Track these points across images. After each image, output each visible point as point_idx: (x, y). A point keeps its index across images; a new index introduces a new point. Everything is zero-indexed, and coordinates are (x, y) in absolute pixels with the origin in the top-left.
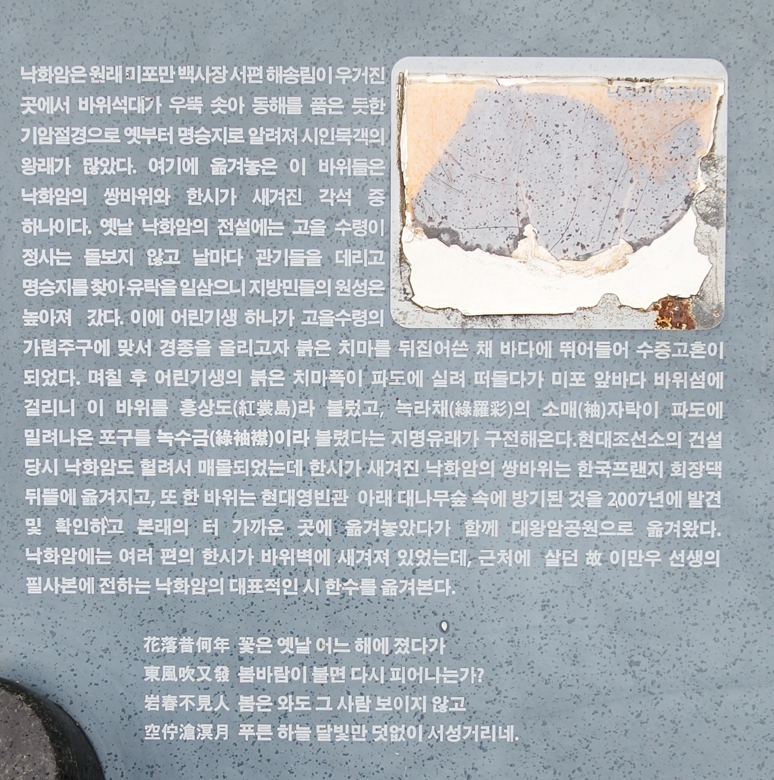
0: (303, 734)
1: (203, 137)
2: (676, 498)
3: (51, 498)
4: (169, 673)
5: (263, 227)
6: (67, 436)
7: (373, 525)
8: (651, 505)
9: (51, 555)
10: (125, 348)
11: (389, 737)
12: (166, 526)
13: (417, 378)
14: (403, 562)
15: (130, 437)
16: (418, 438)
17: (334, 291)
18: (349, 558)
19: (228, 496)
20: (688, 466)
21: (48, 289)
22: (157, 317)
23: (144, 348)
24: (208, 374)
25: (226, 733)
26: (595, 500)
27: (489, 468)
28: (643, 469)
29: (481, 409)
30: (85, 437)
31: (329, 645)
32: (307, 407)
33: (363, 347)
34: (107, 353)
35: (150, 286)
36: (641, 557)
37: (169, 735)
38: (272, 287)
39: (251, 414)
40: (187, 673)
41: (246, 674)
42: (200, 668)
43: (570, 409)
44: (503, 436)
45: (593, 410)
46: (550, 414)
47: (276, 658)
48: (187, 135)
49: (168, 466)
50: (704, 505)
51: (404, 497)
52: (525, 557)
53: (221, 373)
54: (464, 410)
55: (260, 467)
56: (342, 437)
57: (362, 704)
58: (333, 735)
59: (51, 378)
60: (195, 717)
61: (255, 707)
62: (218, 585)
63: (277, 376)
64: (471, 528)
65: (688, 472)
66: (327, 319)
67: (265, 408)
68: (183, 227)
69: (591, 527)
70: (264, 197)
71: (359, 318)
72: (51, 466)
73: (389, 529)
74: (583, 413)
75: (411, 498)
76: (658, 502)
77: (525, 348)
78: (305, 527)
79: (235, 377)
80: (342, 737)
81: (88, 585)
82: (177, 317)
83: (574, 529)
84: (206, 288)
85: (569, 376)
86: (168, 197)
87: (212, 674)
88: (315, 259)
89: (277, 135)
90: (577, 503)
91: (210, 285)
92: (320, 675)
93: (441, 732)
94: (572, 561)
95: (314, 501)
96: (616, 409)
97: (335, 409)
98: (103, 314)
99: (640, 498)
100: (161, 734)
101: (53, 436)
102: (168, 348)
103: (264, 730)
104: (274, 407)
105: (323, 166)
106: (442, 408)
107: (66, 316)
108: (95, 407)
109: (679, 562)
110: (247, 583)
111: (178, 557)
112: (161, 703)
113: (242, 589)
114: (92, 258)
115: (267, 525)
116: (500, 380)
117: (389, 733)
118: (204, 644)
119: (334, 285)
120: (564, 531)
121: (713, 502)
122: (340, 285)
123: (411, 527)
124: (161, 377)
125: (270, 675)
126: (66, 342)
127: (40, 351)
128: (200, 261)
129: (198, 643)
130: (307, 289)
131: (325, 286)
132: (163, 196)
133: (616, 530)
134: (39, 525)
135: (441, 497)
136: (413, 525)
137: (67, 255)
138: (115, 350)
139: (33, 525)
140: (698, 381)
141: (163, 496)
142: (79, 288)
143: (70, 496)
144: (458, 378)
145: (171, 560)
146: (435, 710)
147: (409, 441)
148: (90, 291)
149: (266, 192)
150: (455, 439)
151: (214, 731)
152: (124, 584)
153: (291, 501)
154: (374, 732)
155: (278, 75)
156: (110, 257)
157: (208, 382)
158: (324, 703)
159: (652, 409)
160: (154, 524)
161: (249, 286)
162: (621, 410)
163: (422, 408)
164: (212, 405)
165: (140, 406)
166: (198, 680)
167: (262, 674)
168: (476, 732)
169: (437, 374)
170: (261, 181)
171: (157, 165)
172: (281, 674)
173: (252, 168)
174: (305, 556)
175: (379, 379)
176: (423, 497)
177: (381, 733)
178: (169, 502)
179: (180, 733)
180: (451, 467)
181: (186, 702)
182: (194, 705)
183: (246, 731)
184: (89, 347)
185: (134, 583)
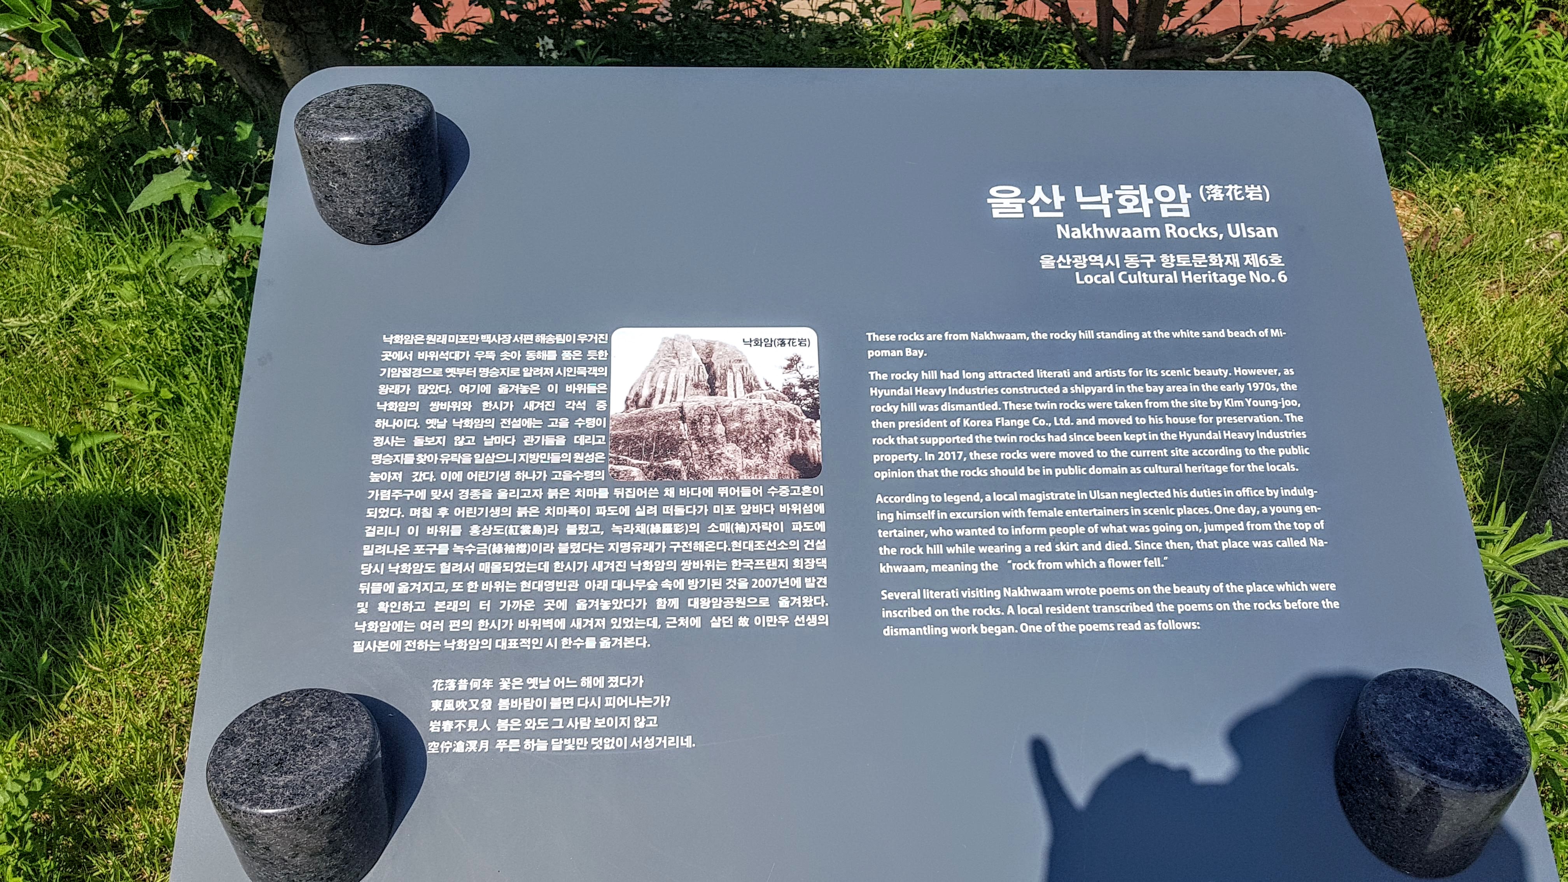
0: (542, 746)
1: (494, 373)
2: (797, 582)
3: (376, 588)
4: (449, 705)
5: (530, 423)
6: (392, 549)
7: (594, 603)
8: (781, 587)
9: (373, 626)
10: (436, 495)
11: (603, 746)
12: (454, 606)
13: (625, 511)
14: (615, 626)
15: (435, 549)
16: (626, 547)
17: (573, 460)
18: (578, 624)
19: (498, 586)
20: (804, 561)
21: (388, 460)
22: (458, 476)
23: (449, 494)
24: (489, 510)
25: (487, 747)
26: (743, 585)
27: (672, 565)
28: (774, 563)
29: (667, 529)
30: (404, 549)
31: (563, 682)
32: (553, 529)
33: (591, 493)
34: (424, 498)
35: (454, 458)
36: (776, 620)
37: (445, 749)
38: (534, 458)
39: (516, 533)
40: (462, 704)
41: (504, 704)
42: (472, 701)
43: (726, 527)
44: (681, 545)
45: (741, 528)
46: (713, 531)
47: (525, 692)
48: (485, 372)
49: (458, 567)
50: (816, 585)
51: (616, 584)
52: (697, 622)
53: (498, 509)
54: (656, 529)
55: (521, 567)
56: (576, 548)
57: (584, 723)
58: (564, 746)
59: (385, 513)
60: (465, 735)
61: (509, 727)
62: (487, 644)
63: (534, 510)
64: (661, 604)
65: (804, 565)
66: (567, 476)
67: (525, 530)
68: (479, 424)
69: (740, 602)
70: (531, 406)
71: (589, 475)
72: (379, 568)
73: (606, 605)
74: (734, 530)
75: (620, 585)
76: (785, 585)
77: (695, 492)
78: (549, 605)
79: (507, 511)
80: (570, 747)
81: (397, 646)
82: (471, 476)
83: (729, 603)
84: (490, 459)
85: (725, 508)
86: (470, 406)
87: (479, 705)
88: (561, 441)
89: (539, 371)
90: (732, 586)
91: (494, 456)
92: (556, 704)
93: (640, 741)
94: (729, 624)
95: (555, 588)
96: (756, 527)
97: (571, 530)
98: (423, 475)
99: (773, 582)
100: (439, 749)
101: (383, 549)
102: (464, 494)
103: (515, 743)
104: (532, 530)
105: (569, 388)
106: (642, 529)
107: (398, 476)
108: (411, 530)
109: (801, 623)
110: (508, 642)
111: (461, 626)
112: (441, 727)
113: (504, 646)
114: (418, 442)
115: (523, 603)
116: (680, 511)
117: (603, 743)
118: (475, 684)
119: (572, 456)
120: (723, 605)
121: (822, 584)
122: (577, 456)
123: (619, 604)
124: (457, 512)
125: (520, 704)
126: (397, 491)
127: (379, 497)
128: (488, 443)
129: (471, 683)
130: (555, 459)
131: (567, 457)
132: (467, 406)
133: (758, 603)
134: (367, 606)
135: (640, 584)
136: (621, 602)
137: (403, 440)
138: (429, 495)
139: (362, 608)
140: (808, 509)
141: (454, 586)
142: (409, 459)
143: (390, 587)
144: (653, 510)
145: (456, 628)
146: (636, 726)
147: (620, 549)
148: (415, 461)
149: (532, 403)
150: (650, 547)
151: (478, 747)
152: (422, 645)
153: (540, 588)
154: (593, 743)
155: (541, 338)
156: (430, 441)
157: (489, 514)
158: (557, 723)
159: (778, 527)
160: (446, 604)
161: (518, 457)
162: (759, 527)
163: (628, 528)
164: (491, 528)
165: (443, 530)
166: (470, 709)
167: (515, 703)
168: (665, 741)
169: (639, 508)
170: (529, 397)
171: (464, 389)
172: (528, 704)
173: (524, 390)
174: (548, 623)
175: (601, 511)
176: (628, 584)
177: (597, 743)
178: (457, 590)
179: (453, 748)
180: (648, 565)
181: (459, 725)
182: (464, 727)
183: (501, 745)
184: (412, 494)
185: (429, 643)
